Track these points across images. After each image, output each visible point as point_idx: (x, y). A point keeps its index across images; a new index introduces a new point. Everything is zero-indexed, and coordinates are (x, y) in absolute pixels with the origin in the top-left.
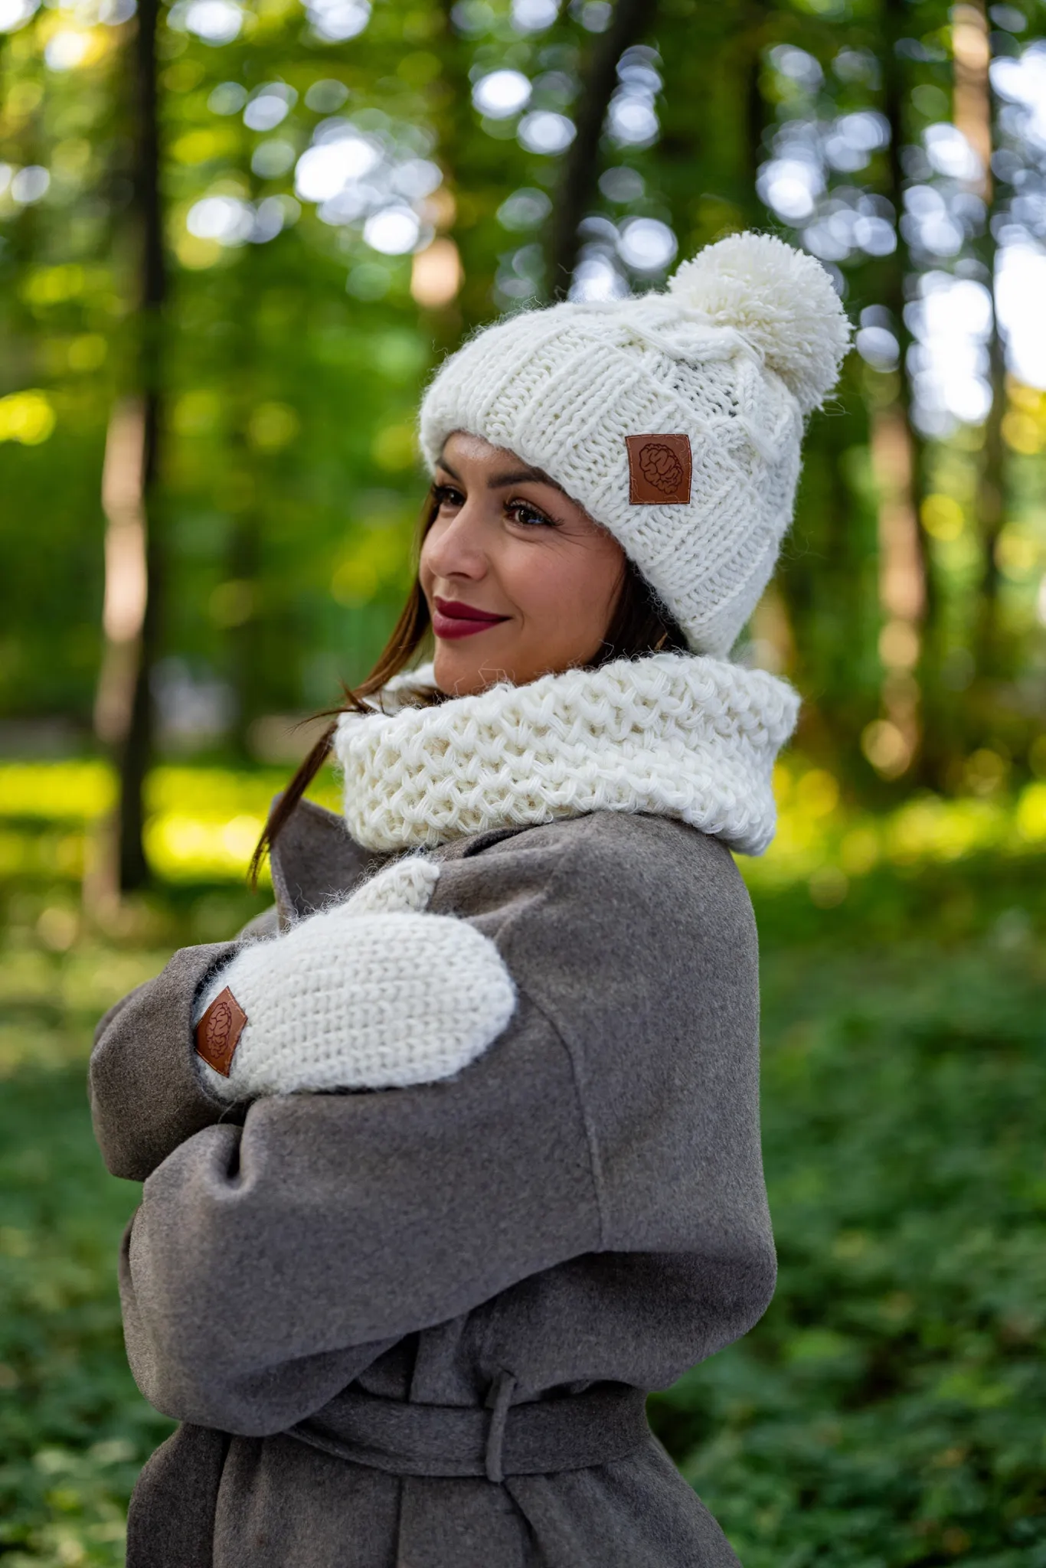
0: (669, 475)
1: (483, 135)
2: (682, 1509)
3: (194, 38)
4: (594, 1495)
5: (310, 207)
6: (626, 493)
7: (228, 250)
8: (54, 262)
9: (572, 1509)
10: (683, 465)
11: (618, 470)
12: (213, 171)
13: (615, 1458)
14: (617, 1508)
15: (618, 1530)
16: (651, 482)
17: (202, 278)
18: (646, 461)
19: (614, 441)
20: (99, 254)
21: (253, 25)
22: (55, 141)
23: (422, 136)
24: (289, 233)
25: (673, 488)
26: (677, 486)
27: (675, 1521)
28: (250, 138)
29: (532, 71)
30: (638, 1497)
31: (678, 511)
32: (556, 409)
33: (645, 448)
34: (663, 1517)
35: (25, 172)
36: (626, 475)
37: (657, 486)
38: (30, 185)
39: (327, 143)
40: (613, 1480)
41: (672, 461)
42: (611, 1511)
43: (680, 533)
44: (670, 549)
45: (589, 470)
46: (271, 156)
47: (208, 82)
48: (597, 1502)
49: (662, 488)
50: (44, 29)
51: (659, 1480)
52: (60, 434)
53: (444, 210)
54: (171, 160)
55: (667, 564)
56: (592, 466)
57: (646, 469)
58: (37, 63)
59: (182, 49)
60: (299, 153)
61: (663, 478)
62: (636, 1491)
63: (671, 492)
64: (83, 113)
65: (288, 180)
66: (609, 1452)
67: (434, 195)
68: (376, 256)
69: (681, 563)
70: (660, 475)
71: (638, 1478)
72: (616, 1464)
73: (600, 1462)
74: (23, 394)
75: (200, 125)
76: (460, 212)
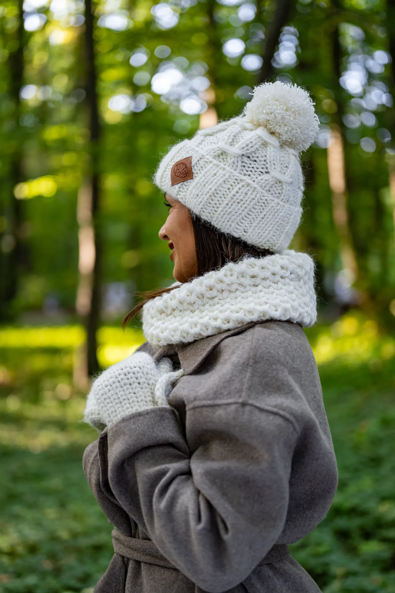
1: (228, 65)
2: (303, 579)
3: (109, 30)
4: (268, 574)
5: (157, 96)
7: (124, 115)
8: (55, 124)
9: (260, 580)
12: (118, 83)
13: (276, 560)
14: (278, 579)
15: (278, 587)
17: (115, 127)
20: (73, 120)
21: (131, 25)
22: (54, 75)
23: (200, 67)
24: (149, 108)
27: (301, 583)
28: (133, 70)
29: (245, 39)
30: (286, 575)
34: (296, 582)
35: (42, 88)
38: (44, 93)
39: (163, 71)
40: (276, 568)
42: (276, 580)
46: (141, 77)
47: (114, 49)
48: (270, 577)
50: (48, 29)
51: (294, 568)
52: (59, 192)
53: (211, 96)
54: (101, 80)
58: (46, 45)
59: (104, 34)
60: (152, 76)
62: (285, 573)
64: (66, 62)
65: (148, 87)
66: (274, 558)
67: (207, 90)
68: (185, 115)
71: (285, 568)
72: (277, 563)
73: (270, 562)
74: (44, 177)
75: (112, 66)
76: (217, 97)
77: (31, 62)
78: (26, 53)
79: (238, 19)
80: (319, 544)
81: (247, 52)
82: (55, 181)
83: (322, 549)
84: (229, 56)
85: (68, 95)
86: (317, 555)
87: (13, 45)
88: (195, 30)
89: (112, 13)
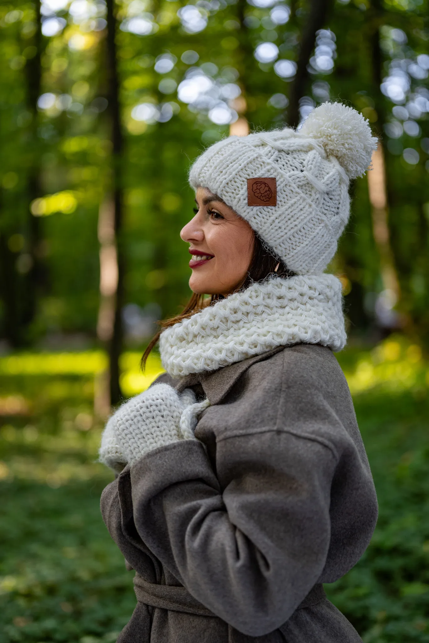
0: (266, 194)
1: (260, 71)
3: (133, 35)
4: (306, 619)
5: (184, 105)
6: (246, 201)
7: (149, 126)
8: (74, 135)
10: (272, 189)
11: (243, 192)
12: (142, 91)
13: (313, 604)
14: (316, 624)
15: (317, 633)
16: (257, 197)
17: (139, 139)
18: (255, 188)
19: (243, 181)
20: (93, 131)
21: (157, 29)
22: (73, 83)
23: (232, 73)
24: (175, 118)
25: (268, 199)
26: (270, 198)
27: (339, 628)
28: (157, 76)
29: (279, 43)
30: (324, 620)
31: (271, 209)
32: (221, 169)
33: (255, 183)
34: (334, 627)
35: (61, 97)
36: (246, 194)
37: (260, 198)
38: (63, 102)
39: (190, 78)
40: (313, 613)
41: (267, 189)
42: (314, 625)
43: (273, 218)
44: (268, 224)
45: (233, 193)
46: (166, 85)
47: (138, 54)
48: (307, 622)
49: (263, 199)
50: (67, 34)
51: (331, 612)
52: (79, 208)
53: (242, 105)
54: (126, 89)
55: (267, 231)
56: (234, 191)
57: (255, 191)
58: (65, 51)
59: (127, 40)
60: (178, 84)
61: (263, 195)
62: (323, 617)
63: (267, 201)
64: (85, 69)
65: (174, 96)
66: (311, 602)
67: (237, 99)
68: (215, 126)
69: (273, 231)
70: (261, 194)
71: (323, 612)
72: (314, 607)
73: (308, 606)
74: (63, 192)
75: (135, 73)
76: (248, 106)
77: (49, 69)
78: (43, 60)
79: (270, 22)
80: (358, 586)
81: (280, 57)
82: (76, 197)
83: (361, 591)
84: (261, 61)
85: (88, 104)
86: (357, 598)
87: (30, 51)
88: (224, 34)
89: (135, 16)
